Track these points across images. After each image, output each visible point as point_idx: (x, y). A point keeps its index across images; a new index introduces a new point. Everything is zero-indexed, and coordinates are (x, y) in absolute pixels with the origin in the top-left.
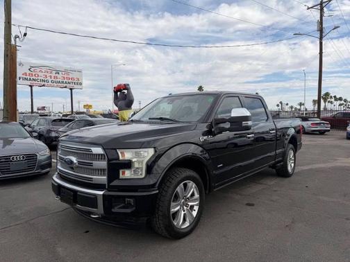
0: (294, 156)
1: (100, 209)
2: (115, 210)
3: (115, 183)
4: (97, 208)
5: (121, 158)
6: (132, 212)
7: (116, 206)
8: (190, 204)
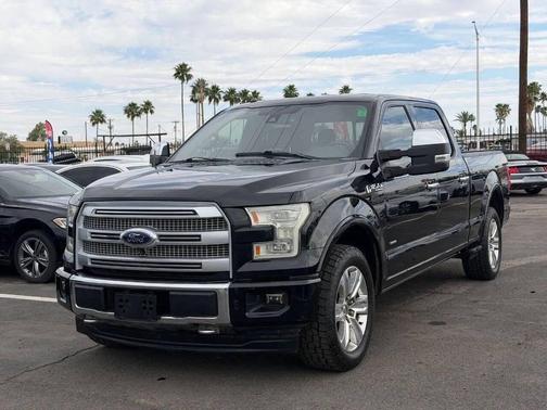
0: (499, 234)
1: (224, 315)
2: (251, 314)
3: (246, 267)
4: (216, 314)
5: (253, 224)
6: (282, 316)
7: (251, 307)
8: (356, 310)
